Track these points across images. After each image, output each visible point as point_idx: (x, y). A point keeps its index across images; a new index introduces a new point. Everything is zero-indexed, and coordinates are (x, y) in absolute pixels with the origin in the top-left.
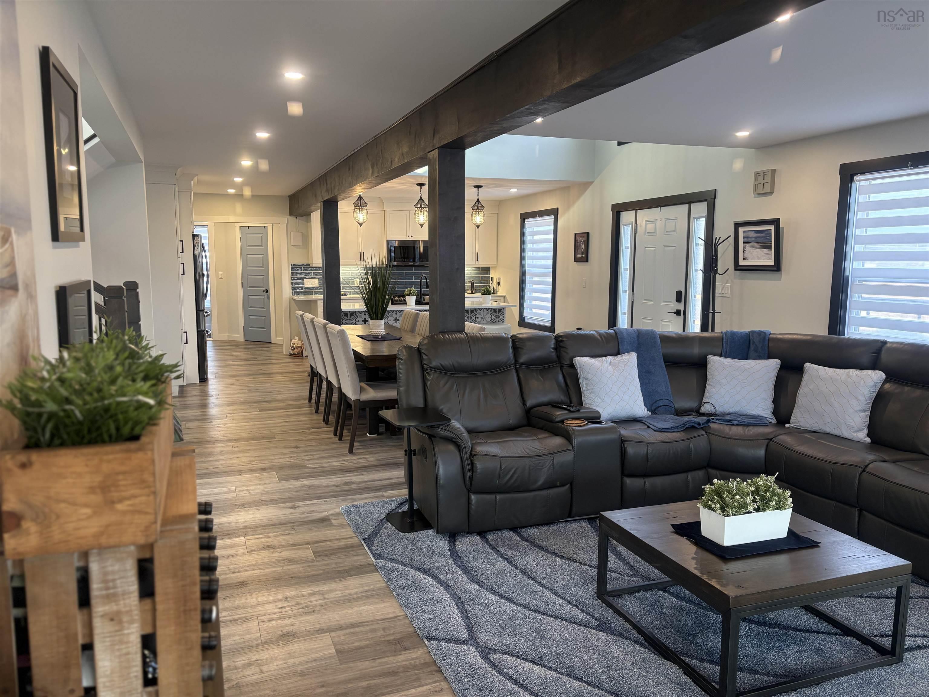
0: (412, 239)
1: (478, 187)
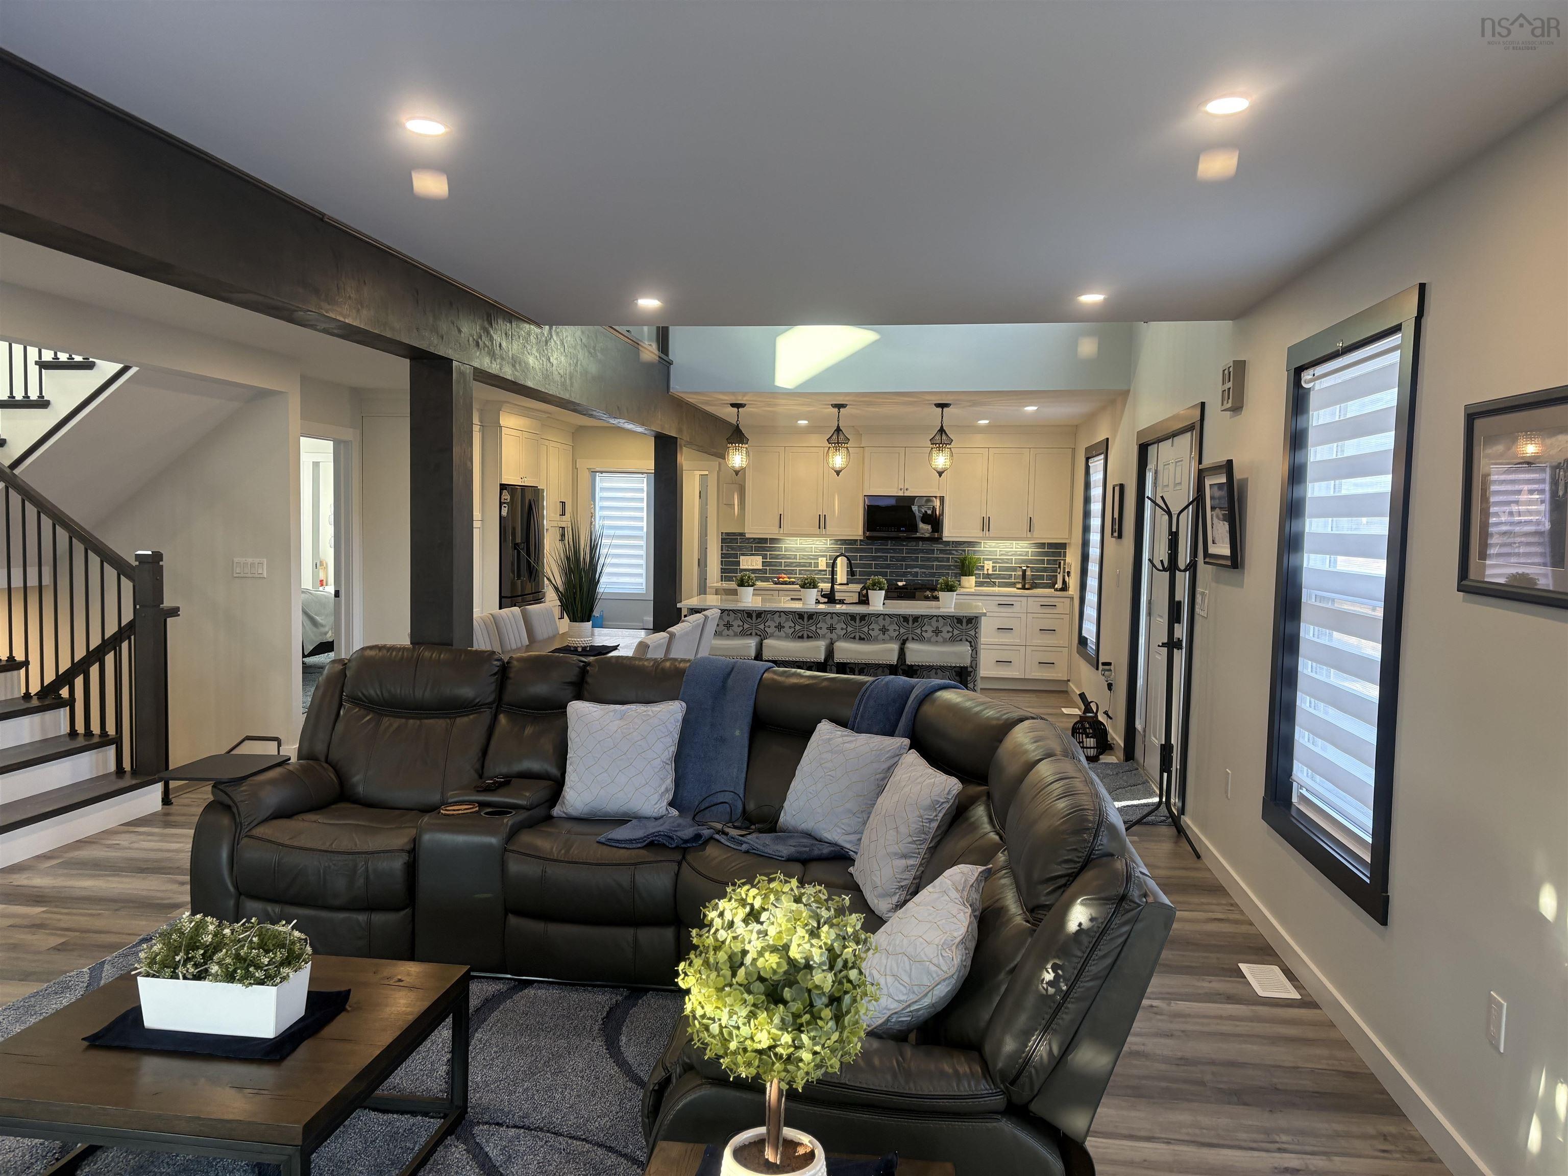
0: (907, 494)
1: (942, 406)
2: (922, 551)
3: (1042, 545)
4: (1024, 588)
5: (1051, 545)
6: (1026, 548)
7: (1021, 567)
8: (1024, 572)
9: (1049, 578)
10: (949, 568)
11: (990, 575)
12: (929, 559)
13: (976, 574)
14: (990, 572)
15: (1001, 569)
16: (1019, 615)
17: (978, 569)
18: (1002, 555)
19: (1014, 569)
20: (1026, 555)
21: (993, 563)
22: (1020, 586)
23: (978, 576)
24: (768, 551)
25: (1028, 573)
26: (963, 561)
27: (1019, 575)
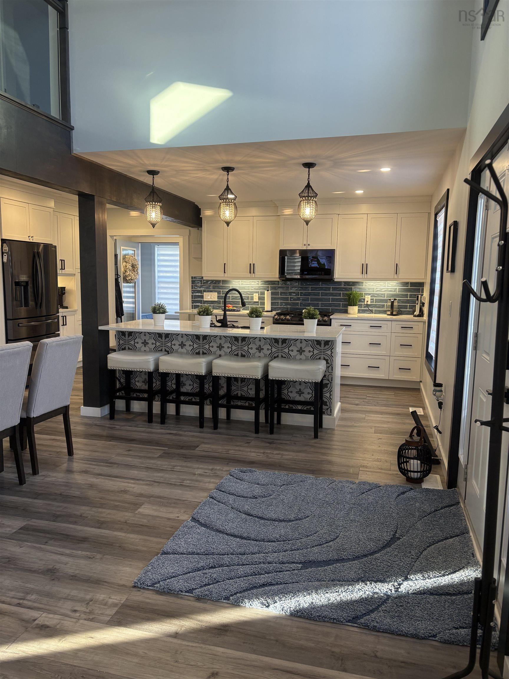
2: (322, 289)
3: (406, 284)
4: (392, 314)
5: (413, 284)
6: (395, 286)
7: (390, 300)
8: (392, 303)
9: (411, 307)
10: (340, 300)
11: (369, 305)
12: (326, 294)
13: (359, 305)
14: (369, 303)
15: (377, 301)
16: (386, 334)
17: (360, 301)
18: (378, 291)
19: (386, 301)
20: (395, 291)
21: (371, 296)
22: (389, 313)
23: (360, 306)
24: (220, 289)
25: (396, 304)
26: (349, 295)
27: (389, 305)
